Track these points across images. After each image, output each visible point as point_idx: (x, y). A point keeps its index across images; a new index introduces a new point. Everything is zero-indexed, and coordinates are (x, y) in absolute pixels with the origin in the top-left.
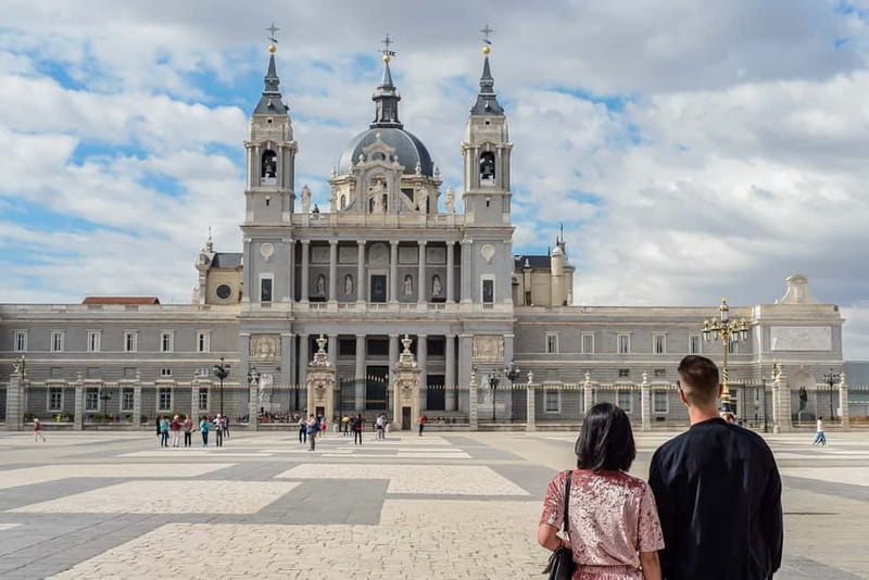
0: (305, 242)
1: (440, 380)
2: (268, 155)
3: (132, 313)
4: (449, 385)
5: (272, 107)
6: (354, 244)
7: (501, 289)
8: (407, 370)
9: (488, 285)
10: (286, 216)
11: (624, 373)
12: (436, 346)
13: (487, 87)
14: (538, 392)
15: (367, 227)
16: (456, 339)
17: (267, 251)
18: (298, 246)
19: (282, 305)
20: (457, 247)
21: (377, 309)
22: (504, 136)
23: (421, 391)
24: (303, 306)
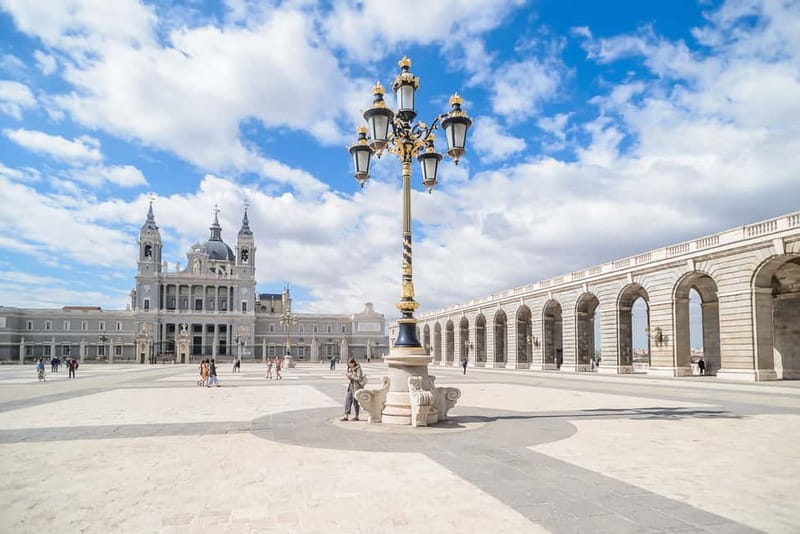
0: (165, 284)
1: (224, 342)
2: (148, 248)
3: (85, 314)
4: (228, 345)
5: (150, 227)
6: (187, 286)
7: (250, 306)
8: (183, 337)
9: (244, 304)
10: (156, 274)
11: (302, 340)
12: (223, 328)
13: (246, 224)
14: (267, 347)
15: (192, 279)
16: (231, 327)
17: (147, 288)
18: (162, 287)
19: (154, 311)
20: (232, 288)
21: (197, 313)
22: (252, 244)
23: (190, 347)
24: (164, 311)
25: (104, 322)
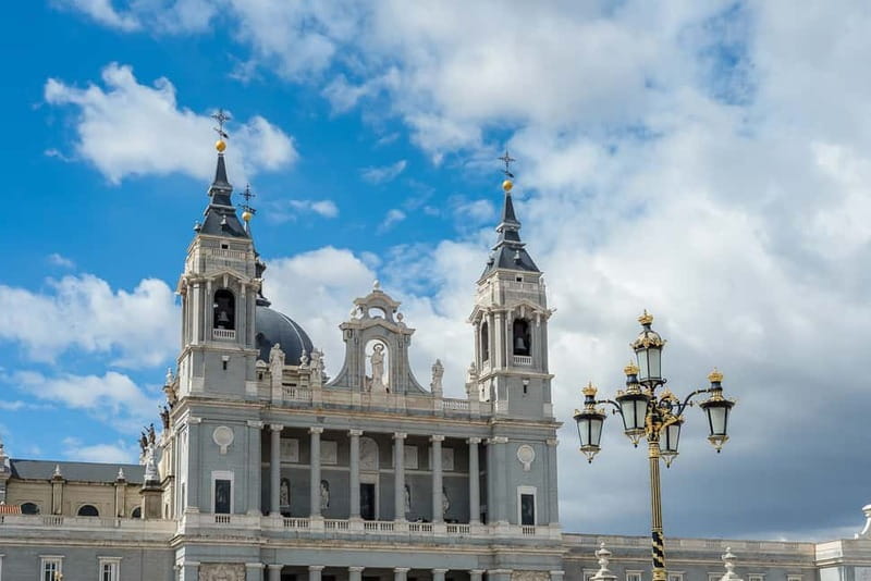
2: (225, 296)
5: (227, 227)
6: (345, 435)
7: (545, 508)
10: (251, 388)
13: (512, 232)
15: (364, 410)
16: (485, 577)
17: (224, 438)
19: (245, 521)
20: (484, 447)
21: (378, 529)
22: (542, 299)
24: (276, 522)
25: (57, 560)
